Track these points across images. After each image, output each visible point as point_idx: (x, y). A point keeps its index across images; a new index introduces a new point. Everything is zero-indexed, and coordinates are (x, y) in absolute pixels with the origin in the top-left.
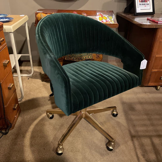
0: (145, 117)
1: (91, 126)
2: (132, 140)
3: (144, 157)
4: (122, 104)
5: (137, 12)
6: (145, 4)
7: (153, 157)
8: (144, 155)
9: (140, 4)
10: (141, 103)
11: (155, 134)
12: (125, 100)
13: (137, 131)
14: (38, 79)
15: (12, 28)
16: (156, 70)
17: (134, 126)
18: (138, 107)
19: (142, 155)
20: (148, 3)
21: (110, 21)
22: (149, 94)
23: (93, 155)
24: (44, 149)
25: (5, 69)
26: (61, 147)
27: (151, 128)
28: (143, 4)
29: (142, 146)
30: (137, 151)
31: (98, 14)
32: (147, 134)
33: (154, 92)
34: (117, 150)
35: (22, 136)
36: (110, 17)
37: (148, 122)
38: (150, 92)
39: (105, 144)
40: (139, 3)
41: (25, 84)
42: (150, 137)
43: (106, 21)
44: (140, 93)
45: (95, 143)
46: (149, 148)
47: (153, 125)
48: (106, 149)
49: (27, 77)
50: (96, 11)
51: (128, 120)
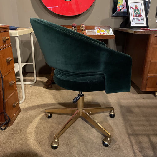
0: (143, 118)
1: (88, 125)
2: (129, 138)
3: (141, 153)
4: (120, 107)
5: (132, 25)
6: (139, 19)
7: (150, 153)
8: (141, 151)
9: (135, 19)
10: (139, 107)
11: (153, 133)
12: (123, 104)
13: (134, 130)
14: (40, 86)
15: (17, 33)
16: (152, 75)
17: (132, 126)
18: (136, 110)
19: (139, 151)
20: (142, 18)
21: (107, 33)
22: (147, 99)
23: (88, 150)
24: (40, 143)
25: (8, 66)
26: (56, 141)
27: (149, 128)
28: (137, 19)
29: (139, 143)
30: (134, 148)
31: (96, 28)
32: (145, 133)
33: (152, 98)
34: (113, 146)
35: (19, 132)
36: (107, 30)
37: (146, 123)
38: (148, 98)
39: (101, 141)
40: (133, 18)
41: (27, 90)
42: (148, 136)
43: (104, 33)
44: (138, 99)
45: (91, 139)
46: (147, 145)
47: (150, 125)
48: (102, 145)
49: (30, 84)
50: (95, 26)
51: (126, 120)
